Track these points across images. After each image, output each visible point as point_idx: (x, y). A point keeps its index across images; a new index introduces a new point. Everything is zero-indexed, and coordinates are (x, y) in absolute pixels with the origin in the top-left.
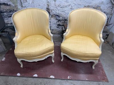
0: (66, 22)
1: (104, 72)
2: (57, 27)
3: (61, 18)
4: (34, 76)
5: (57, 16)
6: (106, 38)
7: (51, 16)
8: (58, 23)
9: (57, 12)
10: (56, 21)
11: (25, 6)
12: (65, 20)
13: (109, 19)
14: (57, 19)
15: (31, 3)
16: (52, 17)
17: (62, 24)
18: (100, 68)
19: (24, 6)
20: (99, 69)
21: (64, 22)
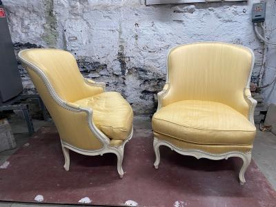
0: (160, 83)
1: (272, 192)
2: (141, 97)
3: (150, 76)
4: (80, 201)
5: (142, 70)
6: (263, 121)
7: (127, 71)
8: (143, 88)
9: (142, 61)
10: (139, 82)
11: (73, 48)
12: (160, 80)
13: (261, 76)
14: (140, 78)
15: (84, 43)
16: (129, 73)
17: (153, 90)
18: (260, 182)
19: (69, 48)
20: (258, 185)
21: (156, 83)
